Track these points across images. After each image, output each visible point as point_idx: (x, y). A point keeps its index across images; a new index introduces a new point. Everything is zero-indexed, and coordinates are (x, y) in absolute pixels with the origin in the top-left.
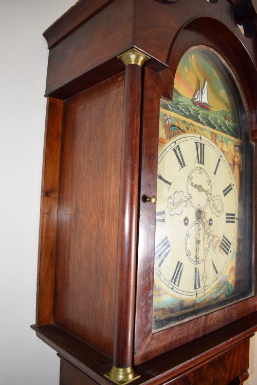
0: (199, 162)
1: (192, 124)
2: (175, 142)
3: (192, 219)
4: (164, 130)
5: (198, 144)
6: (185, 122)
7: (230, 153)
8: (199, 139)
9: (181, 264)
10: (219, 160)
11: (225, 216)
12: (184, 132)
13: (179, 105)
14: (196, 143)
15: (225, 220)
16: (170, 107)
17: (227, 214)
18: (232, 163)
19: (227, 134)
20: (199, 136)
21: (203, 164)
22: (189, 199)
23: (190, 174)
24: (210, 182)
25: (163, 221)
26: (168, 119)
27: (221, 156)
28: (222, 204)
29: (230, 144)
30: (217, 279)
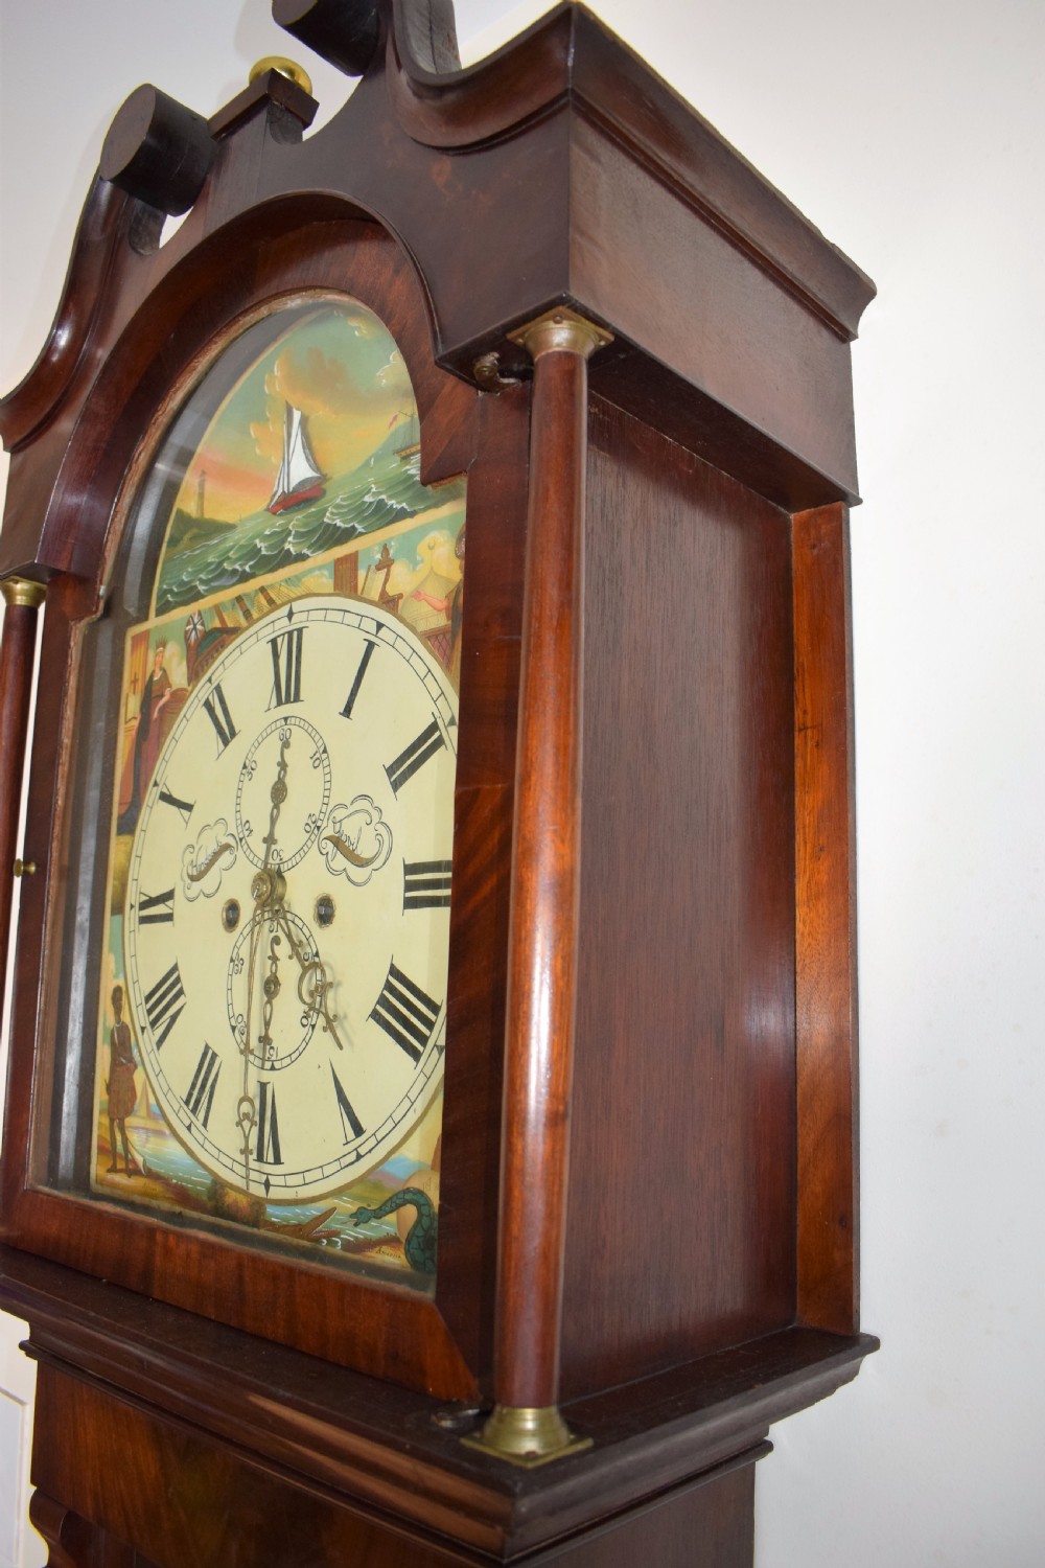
0: (278, 701)
1: (262, 590)
2: (210, 680)
4: (184, 664)
5: (280, 641)
6: (238, 599)
7: (429, 588)
9: (213, 1059)
10: (371, 646)
11: (399, 879)
12: (233, 631)
14: (274, 643)
15: (398, 894)
17: (407, 870)
18: (444, 621)
19: (412, 514)
20: (285, 610)
21: (297, 699)
22: (241, 840)
23: (249, 757)
24: (324, 756)
25: (168, 917)
26: (195, 628)
27: (380, 626)
28: (379, 827)
29: (432, 545)
30: (359, 1157)
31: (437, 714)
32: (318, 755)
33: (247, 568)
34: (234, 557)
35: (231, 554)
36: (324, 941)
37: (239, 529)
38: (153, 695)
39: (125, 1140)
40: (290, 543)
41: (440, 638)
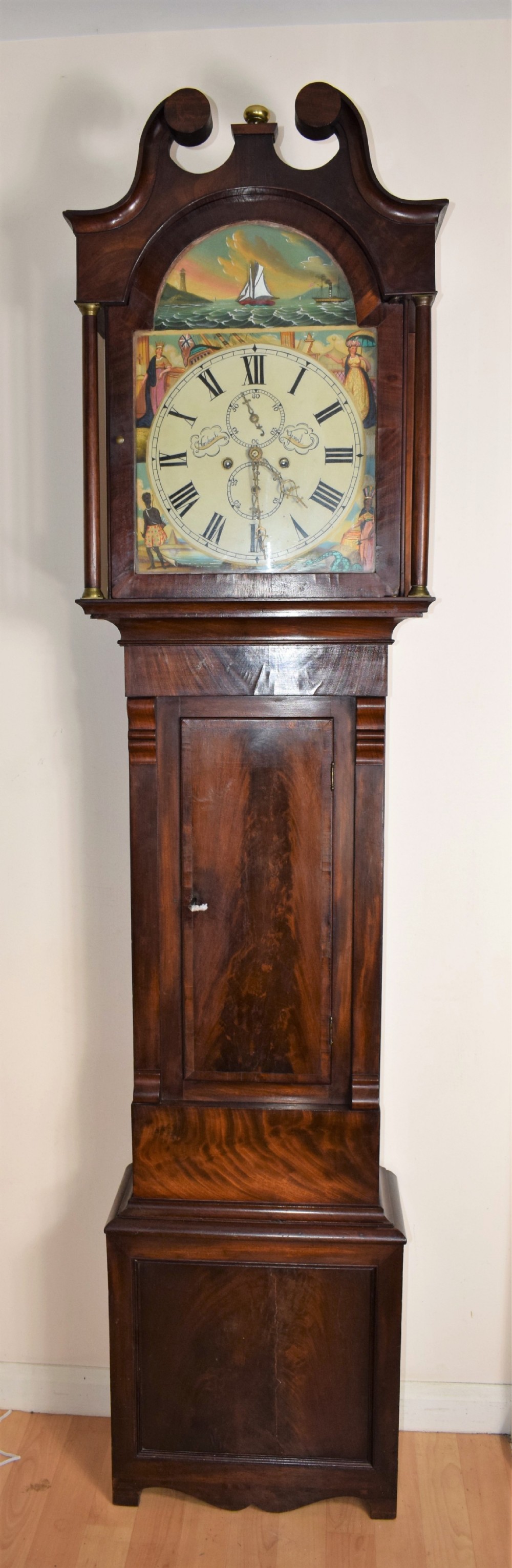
0: (251, 383)
1: (235, 334)
2: (201, 367)
3: (240, 458)
4: (180, 356)
5: (249, 358)
6: (219, 335)
7: (333, 354)
8: (253, 351)
9: (221, 517)
10: (303, 370)
11: (323, 454)
12: (217, 348)
13: (208, 315)
14: (245, 359)
15: (323, 458)
16: (189, 325)
17: (327, 450)
18: (341, 368)
19: (324, 325)
20: (252, 346)
21: (262, 382)
22: (231, 435)
23: (233, 402)
24: (280, 407)
25: (185, 464)
26: (186, 341)
27: (308, 363)
28: (311, 435)
29: (334, 339)
30: (306, 544)
31: (339, 399)
32: (276, 406)
33: (223, 323)
34: (213, 316)
35: (210, 314)
36: (285, 473)
37: (215, 304)
38: (157, 367)
39: (160, 556)
40: (251, 318)
41: (340, 373)
